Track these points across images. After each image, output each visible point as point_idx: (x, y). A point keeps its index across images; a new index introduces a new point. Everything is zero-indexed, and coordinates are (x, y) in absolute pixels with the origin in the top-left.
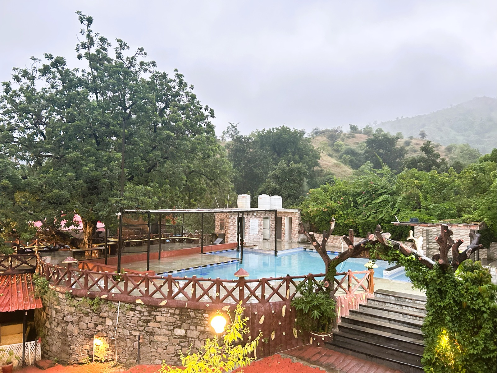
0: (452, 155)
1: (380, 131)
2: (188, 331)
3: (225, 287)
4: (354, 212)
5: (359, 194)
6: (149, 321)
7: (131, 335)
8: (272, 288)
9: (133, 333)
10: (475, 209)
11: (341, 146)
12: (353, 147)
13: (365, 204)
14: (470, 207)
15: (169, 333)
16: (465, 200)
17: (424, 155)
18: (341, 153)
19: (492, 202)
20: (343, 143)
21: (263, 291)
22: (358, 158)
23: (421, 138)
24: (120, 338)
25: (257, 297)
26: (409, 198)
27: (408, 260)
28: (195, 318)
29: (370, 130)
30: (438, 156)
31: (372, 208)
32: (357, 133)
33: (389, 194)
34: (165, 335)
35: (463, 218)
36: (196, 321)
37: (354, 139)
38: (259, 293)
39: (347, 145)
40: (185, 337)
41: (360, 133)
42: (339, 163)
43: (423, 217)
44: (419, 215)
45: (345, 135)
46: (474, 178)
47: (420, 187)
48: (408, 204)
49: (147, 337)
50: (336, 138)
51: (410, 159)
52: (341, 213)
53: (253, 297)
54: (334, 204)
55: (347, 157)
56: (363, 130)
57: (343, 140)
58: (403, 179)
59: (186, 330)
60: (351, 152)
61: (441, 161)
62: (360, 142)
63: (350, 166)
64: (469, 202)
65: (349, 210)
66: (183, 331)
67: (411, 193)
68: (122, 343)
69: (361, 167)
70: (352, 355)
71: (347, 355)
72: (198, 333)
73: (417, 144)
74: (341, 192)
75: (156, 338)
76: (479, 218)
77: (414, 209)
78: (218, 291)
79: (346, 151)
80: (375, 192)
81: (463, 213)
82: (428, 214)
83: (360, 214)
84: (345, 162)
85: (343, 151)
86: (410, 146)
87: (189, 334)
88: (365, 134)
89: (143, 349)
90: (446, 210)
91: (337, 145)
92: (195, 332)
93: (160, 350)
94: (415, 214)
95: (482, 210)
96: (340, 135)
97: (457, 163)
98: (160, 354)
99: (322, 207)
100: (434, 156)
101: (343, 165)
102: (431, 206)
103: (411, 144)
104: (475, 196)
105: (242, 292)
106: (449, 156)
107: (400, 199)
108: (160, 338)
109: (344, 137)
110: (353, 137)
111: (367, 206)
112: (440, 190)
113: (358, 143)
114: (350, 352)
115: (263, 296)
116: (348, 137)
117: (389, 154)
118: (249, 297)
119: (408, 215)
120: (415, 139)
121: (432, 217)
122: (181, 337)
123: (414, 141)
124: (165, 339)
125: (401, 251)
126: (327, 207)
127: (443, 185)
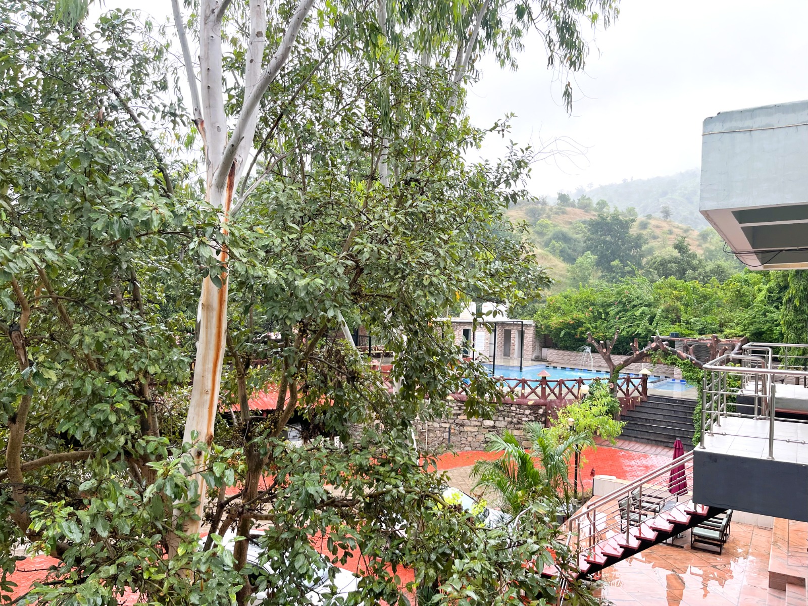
0: (707, 245)
1: (602, 204)
2: (497, 422)
3: (529, 386)
4: (603, 326)
5: (609, 305)
6: (459, 414)
7: (441, 427)
8: (567, 388)
9: (443, 425)
10: (738, 324)
11: (546, 226)
12: (565, 229)
13: (618, 317)
14: (733, 321)
15: (479, 424)
16: (727, 314)
17: (676, 253)
18: (546, 238)
19: (754, 317)
20: (549, 222)
21: (560, 390)
22: (572, 246)
23: (664, 217)
24: (429, 430)
25: (555, 395)
26: (667, 311)
27: (684, 363)
28: (504, 411)
29: (588, 201)
30: (694, 256)
31: (626, 321)
32: (568, 206)
33: (646, 306)
34: (475, 426)
35: (725, 333)
36: (503, 413)
37: (565, 216)
38: (557, 391)
39: (555, 226)
40: (494, 427)
41: (573, 206)
42: (546, 253)
43: (683, 332)
44: (679, 329)
45: (551, 210)
46: (737, 291)
47: (679, 299)
48: (667, 317)
49: (457, 428)
50: (539, 214)
51: (659, 259)
52: (589, 326)
53: (552, 394)
54: (581, 316)
55: (557, 245)
56: (576, 201)
57: (549, 217)
58: (660, 289)
59: (495, 421)
60: (563, 237)
61: (698, 262)
62: (574, 221)
63: (562, 258)
64: (732, 316)
65: (598, 323)
66: (493, 422)
67: (670, 306)
68: (431, 435)
69: (578, 261)
70: (635, 441)
71: (631, 441)
72: (506, 423)
73: (657, 227)
74: (588, 301)
75: (466, 429)
76: (741, 334)
77: (673, 323)
78: (523, 388)
79: (554, 235)
80: (630, 302)
81: (724, 328)
82: (688, 328)
83: (611, 328)
84: (553, 252)
85: (550, 234)
86: (648, 230)
87: (497, 424)
88: (580, 208)
89: (453, 438)
90: (708, 324)
91: (540, 225)
92: (503, 423)
93: (470, 439)
94: (676, 328)
95: (744, 326)
96: (545, 210)
97: (719, 267)
98: (470, 442)
99: (568, 319)
100: (689, 256)
101: (551, 257)
102: (692, 320)
103: (650, 226)
104: (738, 311)
105: (543, 390)
106: (704, 246)
107: (659, 312)
108: (470, 429)
109: (550, 213)
110: (563, 213)
111: (620, 318)
112: (700, 303)
113: (571, 223)
114: (633, 439)
115: (561, 394)
116: (557, 213)
117: (620, 243)
118: (549, 394)
119: (668, 330)
120: (655, 219)
121: (692, 332)
122: (490, 427)
123: (653, 222)
124: (476, 429)
125: (678, 357)
126: (573, 319)
127: (705, 297)
